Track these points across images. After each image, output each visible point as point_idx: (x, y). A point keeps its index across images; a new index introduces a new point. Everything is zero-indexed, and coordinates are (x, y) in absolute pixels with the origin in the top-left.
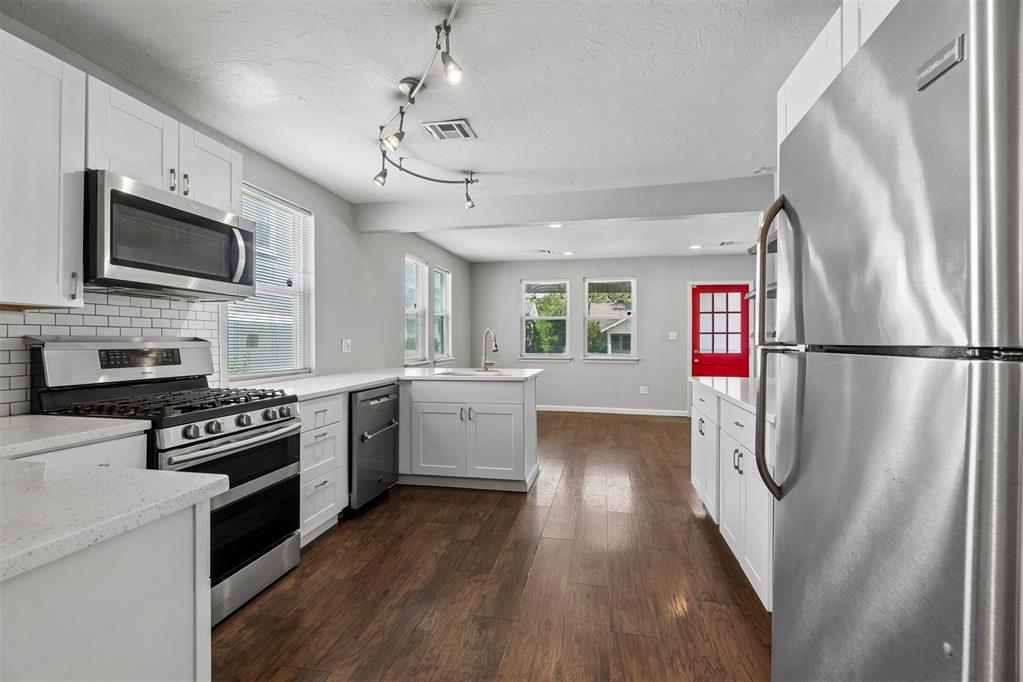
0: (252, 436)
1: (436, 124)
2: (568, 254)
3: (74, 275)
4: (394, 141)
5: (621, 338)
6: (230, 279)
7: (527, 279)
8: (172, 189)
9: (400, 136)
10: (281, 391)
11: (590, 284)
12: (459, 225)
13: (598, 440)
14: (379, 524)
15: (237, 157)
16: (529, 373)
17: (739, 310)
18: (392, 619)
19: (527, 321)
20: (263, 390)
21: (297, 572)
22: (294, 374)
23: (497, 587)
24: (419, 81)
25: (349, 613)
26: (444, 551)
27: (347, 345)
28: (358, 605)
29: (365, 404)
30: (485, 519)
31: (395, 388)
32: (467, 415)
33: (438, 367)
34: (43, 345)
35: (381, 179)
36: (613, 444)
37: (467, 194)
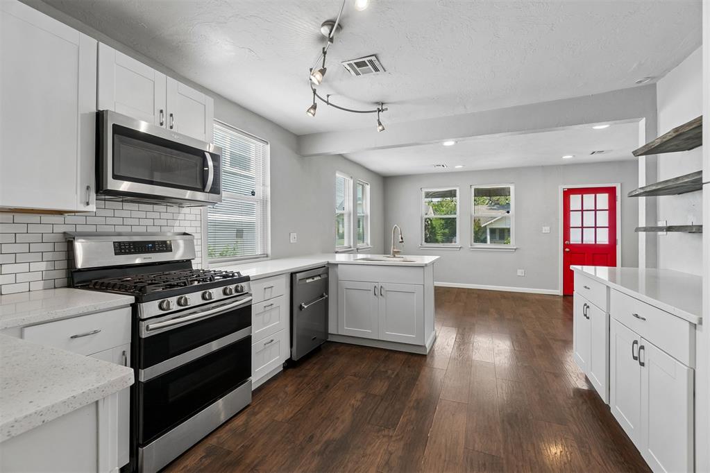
0: (214, 308)
1: (351, 62)
2: (459, 167)
3: (88, 188)
4: (319, 76)
5: (498, 231)
6: (203, 190)
7: (427, 188)
8: (161, 124)
9: (323, 71)
10: (238, 273)
11: (475, 189)
12: (374, 146)
13: (484, 312)
14: (312, 373)
15: (210, 101)
16: (428, 259)
17: (607, 208)
18: (313, 465)
19: (426, 219)
20: (226, 272)
21: (248, 410)
22: (256, 258)
23: (402, 443)
24: (335, 22)
25: (281, 455)
26: (359, 403)
27: (293, 238)
28: (289, 447)
29: (302, 282)
30: (393, 376)
31: (326, 269)
32: (379, 292)
33: (360, 253)
34: (74, 238)
35: (312, 111)
36: (496, 316)
37: (379, 120)
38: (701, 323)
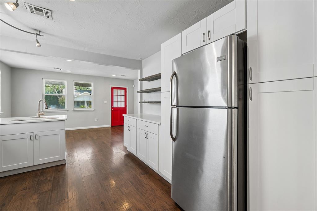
1: (32, 6)
2: (68, 71)
4: (13, 6)
7: (46, 79)
9: (16, 5)
11: (75, 83)
13: (84, 139)
17: (124, 95)
32: (34, 138)
37: (37, 40)
38: (161, 124)
